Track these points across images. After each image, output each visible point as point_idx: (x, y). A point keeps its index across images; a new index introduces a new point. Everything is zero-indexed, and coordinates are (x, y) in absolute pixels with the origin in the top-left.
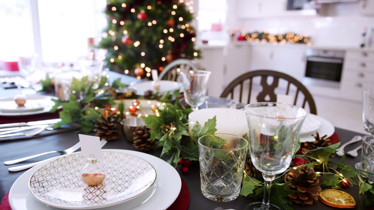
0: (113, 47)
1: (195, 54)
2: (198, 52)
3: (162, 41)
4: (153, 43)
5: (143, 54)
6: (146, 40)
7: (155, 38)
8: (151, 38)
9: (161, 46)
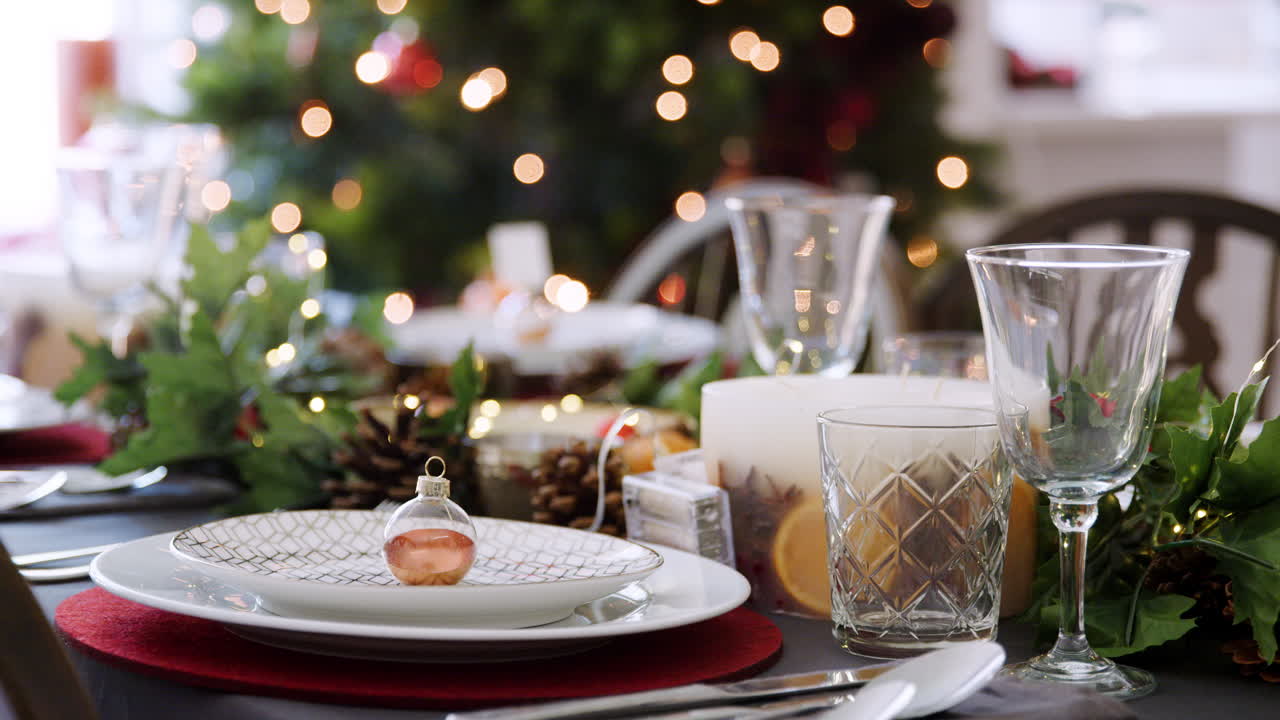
0: (294, 116)
1: (952, 173)
2: (975, 153)
3: (678, 69)
4: (611, 80)
5: (529, 169)
6: (555, 57)
7: (623, 44)
8: (592, 42)
9: (671, 107)
